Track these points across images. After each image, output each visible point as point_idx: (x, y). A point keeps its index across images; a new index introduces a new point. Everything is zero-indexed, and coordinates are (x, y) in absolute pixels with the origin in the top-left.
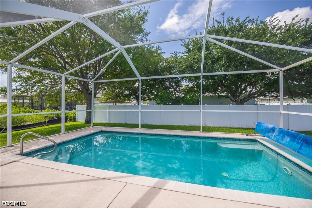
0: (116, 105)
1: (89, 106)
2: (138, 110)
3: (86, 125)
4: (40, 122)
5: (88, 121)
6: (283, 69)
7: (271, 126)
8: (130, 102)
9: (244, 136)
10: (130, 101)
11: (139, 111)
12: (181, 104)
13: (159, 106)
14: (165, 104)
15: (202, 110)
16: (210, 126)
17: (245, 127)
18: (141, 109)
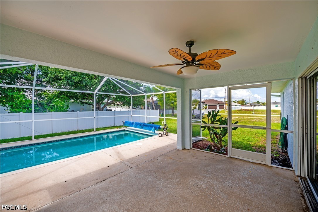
6: (133, 96)
7: (132, 121)
9: (119, 129)
15: (96, 116)
16: (82, 129)
17: (107, 126)
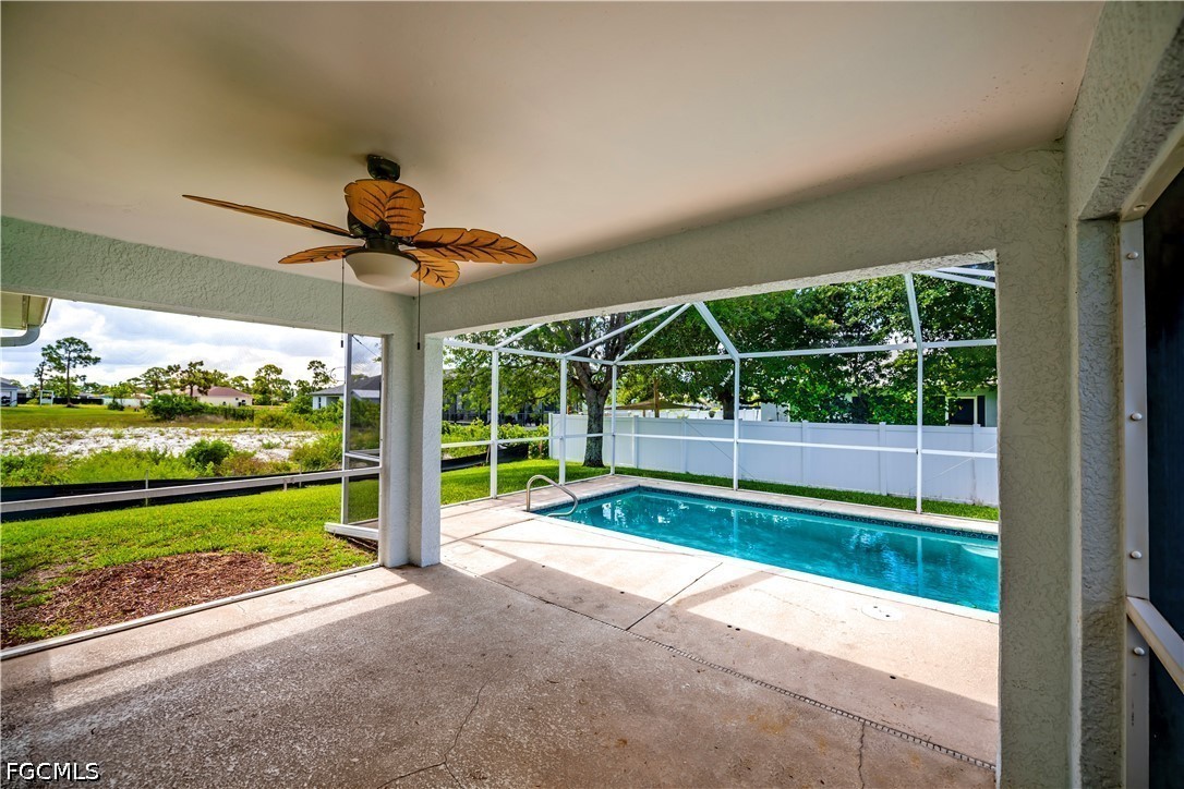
0: (657, 416)
1: (596, 422)
2: (731, 440)
3: (588, 469)
4: (470, 455)
5: (594, 461)
8: (697, 405)
10: (696, 401)
11: (733, 443)
12: (875, 422)
13: (797, 424)
14: (819, 419)
15: (923, 448)
18: (739, 438)
